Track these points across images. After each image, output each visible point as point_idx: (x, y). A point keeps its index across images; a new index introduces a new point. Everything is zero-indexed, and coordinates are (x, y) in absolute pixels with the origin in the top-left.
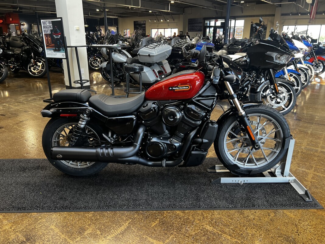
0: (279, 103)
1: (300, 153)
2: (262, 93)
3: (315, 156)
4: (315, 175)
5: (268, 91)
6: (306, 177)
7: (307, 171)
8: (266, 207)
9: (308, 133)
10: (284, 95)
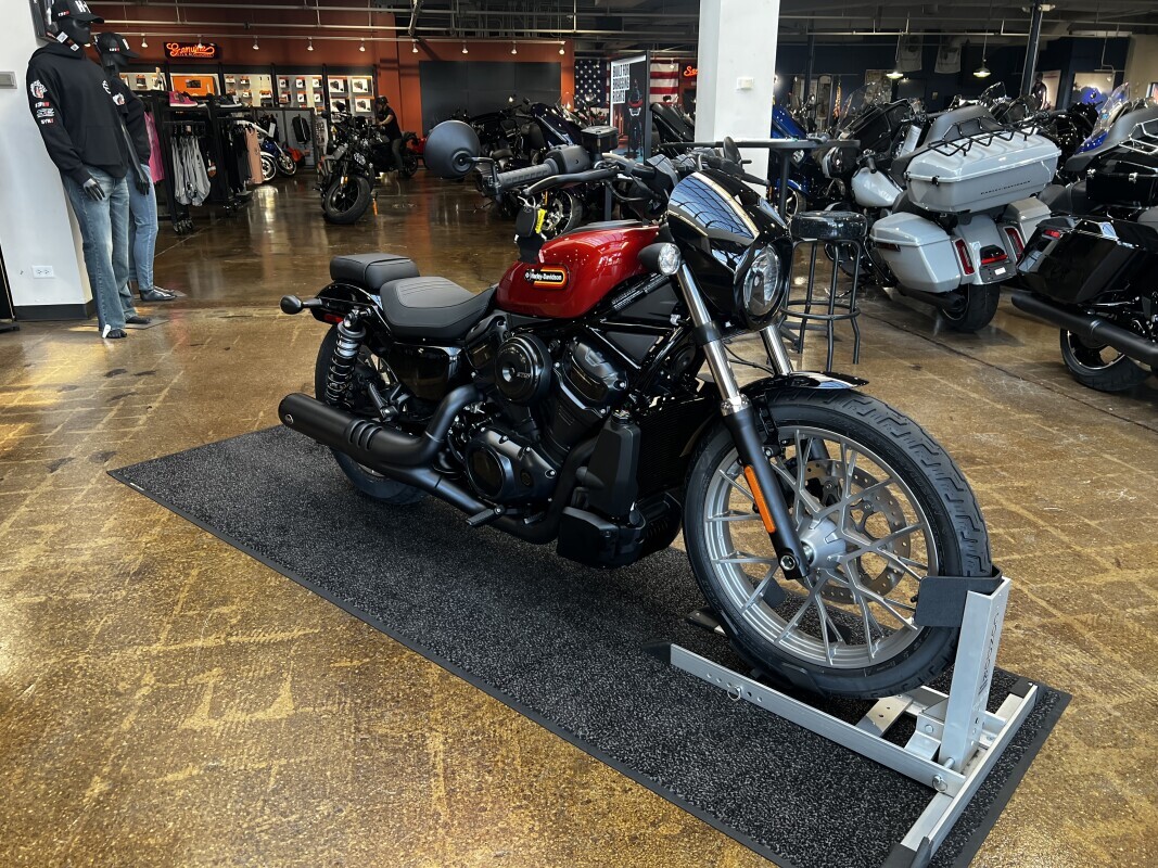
8: (688, 801)
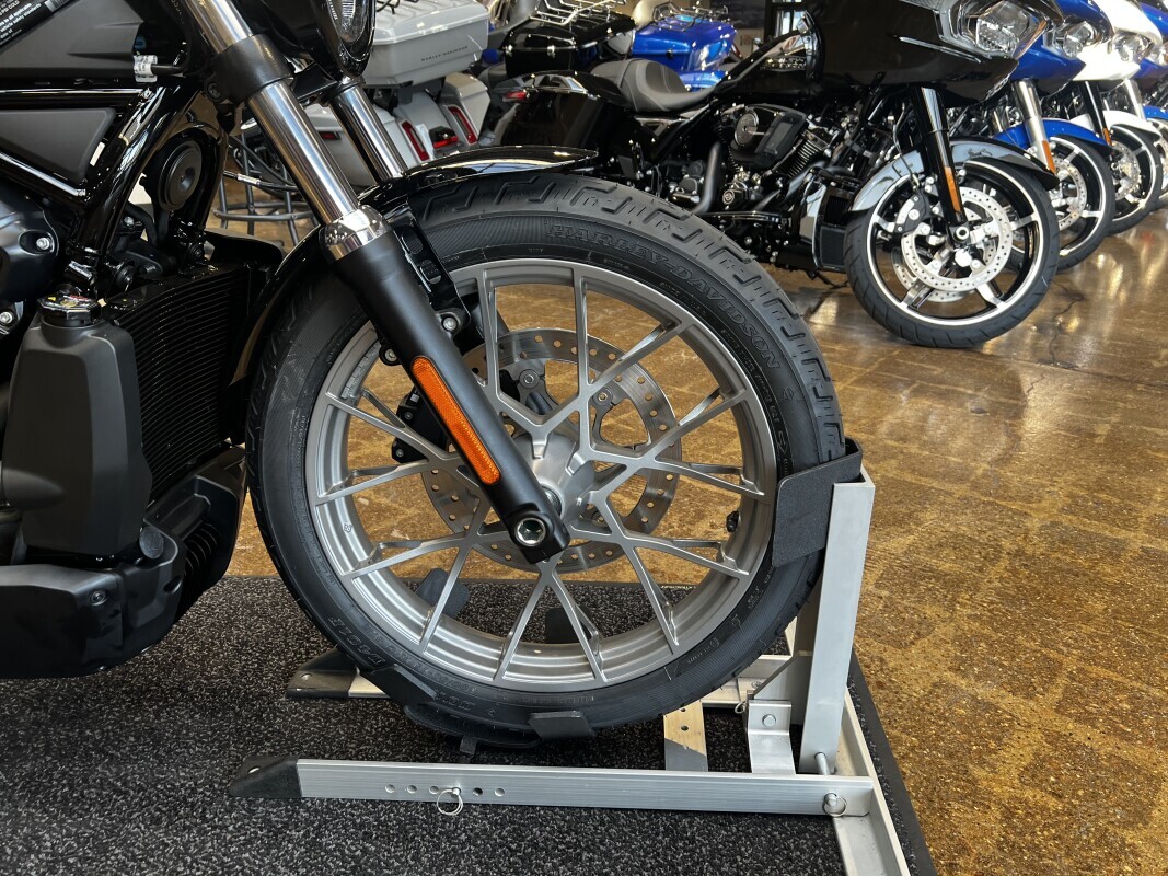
0: (964, 272)
1: (1004, 563)
2: (875, 218)
3: (1096, 584)
4: (1054, 738)
5: (908, 211)
6: (982, 763)
7: (1008, 701)
9: (1093, 435)
10: (992, 228)
